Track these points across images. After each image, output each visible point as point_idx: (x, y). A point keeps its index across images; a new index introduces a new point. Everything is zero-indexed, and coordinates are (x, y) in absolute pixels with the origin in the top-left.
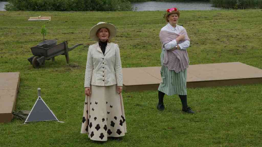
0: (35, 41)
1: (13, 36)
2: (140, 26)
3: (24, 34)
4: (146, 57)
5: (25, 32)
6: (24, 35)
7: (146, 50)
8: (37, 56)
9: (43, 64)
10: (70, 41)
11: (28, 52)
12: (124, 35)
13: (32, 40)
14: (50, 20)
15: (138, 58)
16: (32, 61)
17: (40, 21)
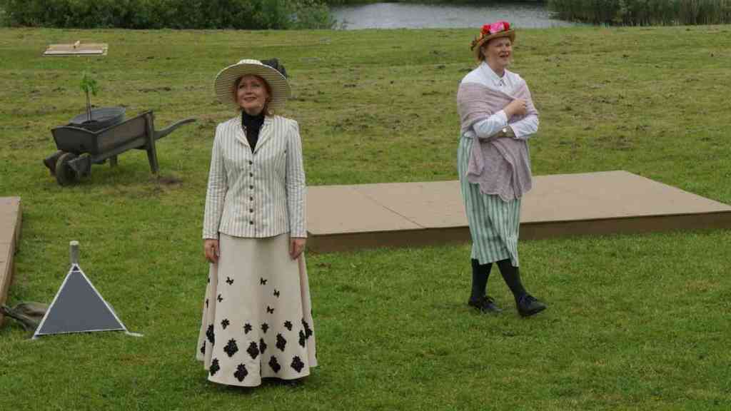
2: (353, 70)
3: (33, 92)
4: (369, 157)
5: (37, 87)
6: (33, 94)
7: (370, 139)
8: (67, 151)
9: (84, 175)
10: (159, 110)
11: (43, 140)
12: (310, 95)
13: (54, 108)
14: (105, 54)
15: (349, 160)
16: (55, 165)
17: (78, 56)
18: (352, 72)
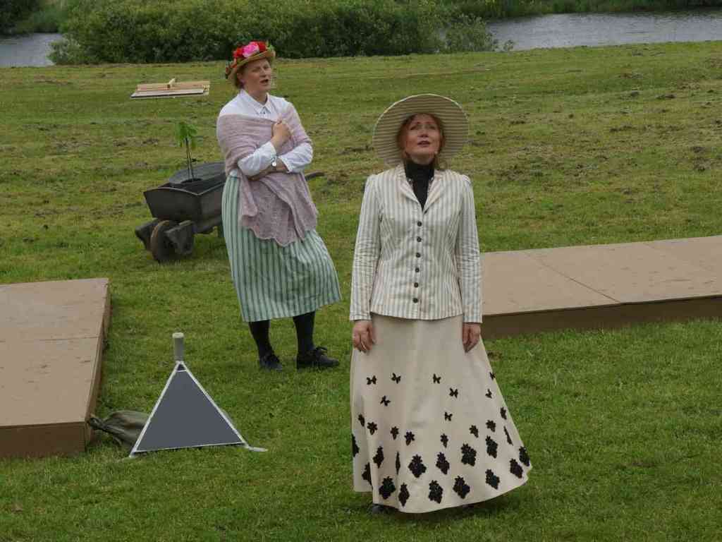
0: (158, 168)
1: (83, 153)
2: (521, 102)
3: (119, 145)
4: (546, 213)
5: (124, 139)
6: (120, 148)
7: (546, 190)
8: (165, 219)
9: (187, 247)
11: (134, 205)
13: (146, 164)
14: (207, 93)
15: (519, 217)
16: (149, 238)
17: (174, 97)
18: (520, 105)
